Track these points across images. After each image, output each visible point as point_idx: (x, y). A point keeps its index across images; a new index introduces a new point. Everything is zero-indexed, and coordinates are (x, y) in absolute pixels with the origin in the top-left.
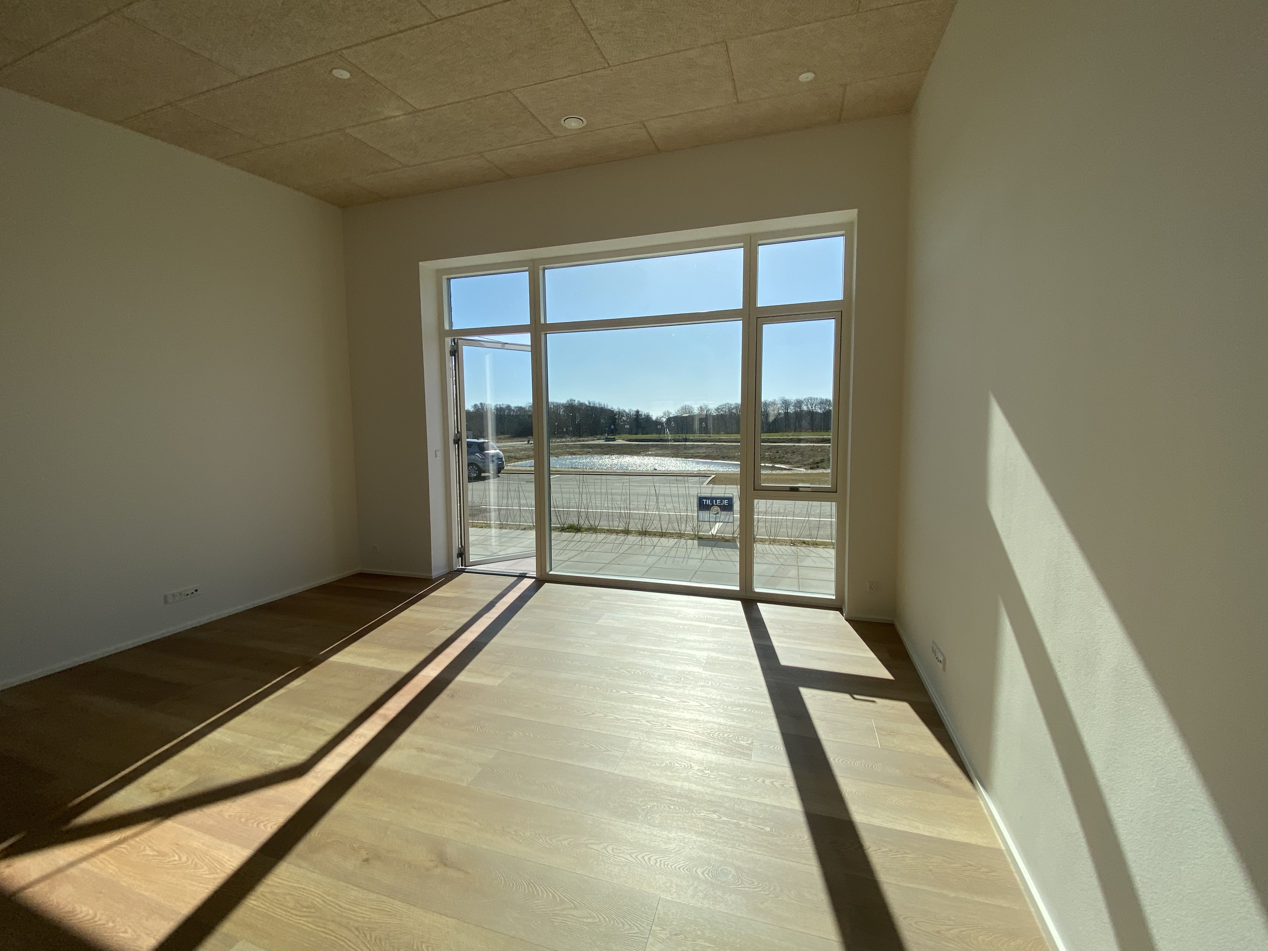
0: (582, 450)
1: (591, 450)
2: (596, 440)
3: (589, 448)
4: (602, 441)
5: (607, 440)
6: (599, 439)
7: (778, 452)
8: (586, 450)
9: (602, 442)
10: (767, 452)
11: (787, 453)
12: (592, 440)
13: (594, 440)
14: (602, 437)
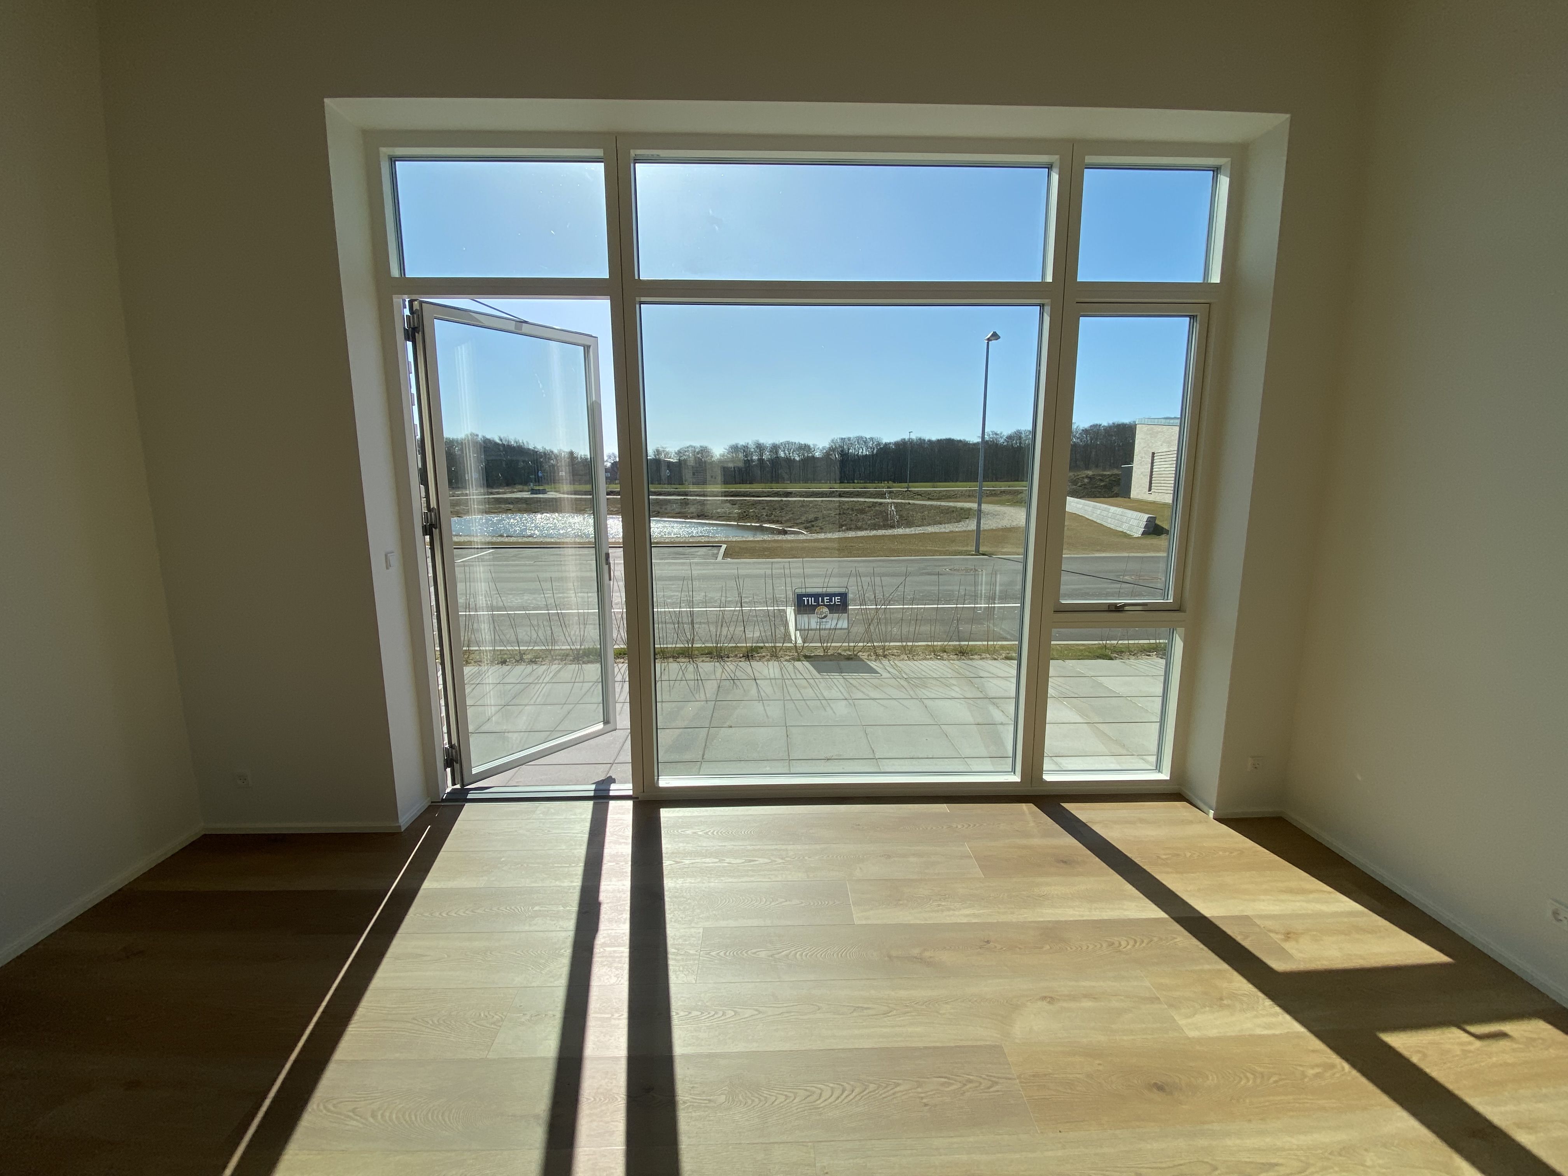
0: (497, 506)
1: (511, 506)
2: (517, 492)
3: (509, 504)
4: (527, 493)
5: (534, 492)
6: (521, 491)
7: (764, 509)
8: (503, 506)
9: (526, 495)
10: (752, 509)
11: (775, 509)
12: (511, 492)
13: (514, 492)
14: (526, 488)
